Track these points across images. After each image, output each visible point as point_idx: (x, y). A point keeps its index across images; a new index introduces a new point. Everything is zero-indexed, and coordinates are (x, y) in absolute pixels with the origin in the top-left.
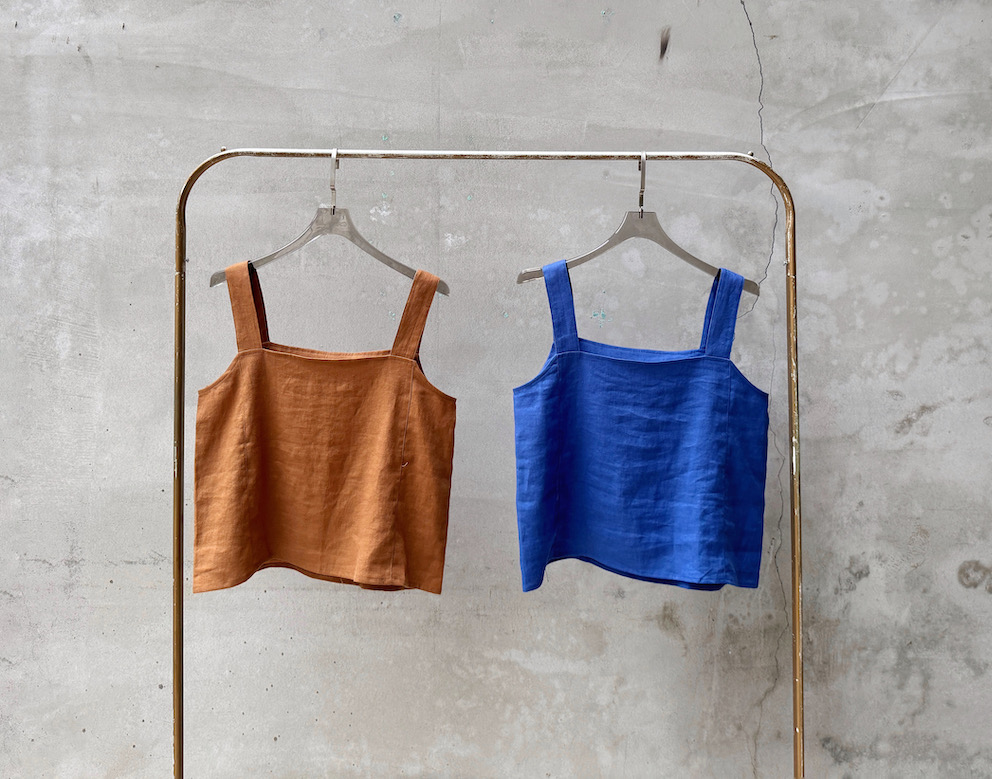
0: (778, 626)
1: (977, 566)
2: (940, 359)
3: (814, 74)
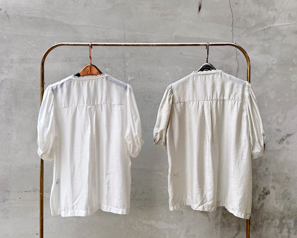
3: (250, 17)
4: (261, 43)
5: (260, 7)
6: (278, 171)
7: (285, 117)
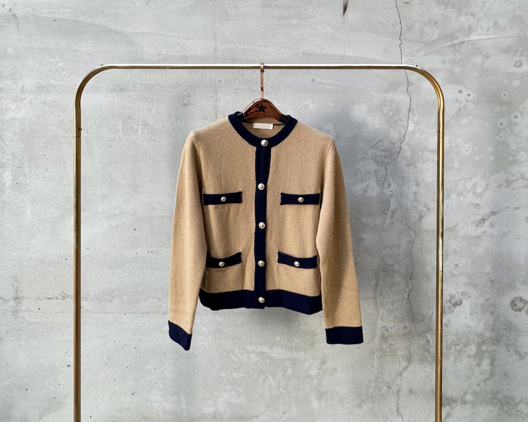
0: (410, 332)
1: (521, 300)
2: (501, 186)
3: (430, 24)
4: (449, 67)
5: (446, 8)
6: (476, 269)
7: (487, 185)
